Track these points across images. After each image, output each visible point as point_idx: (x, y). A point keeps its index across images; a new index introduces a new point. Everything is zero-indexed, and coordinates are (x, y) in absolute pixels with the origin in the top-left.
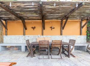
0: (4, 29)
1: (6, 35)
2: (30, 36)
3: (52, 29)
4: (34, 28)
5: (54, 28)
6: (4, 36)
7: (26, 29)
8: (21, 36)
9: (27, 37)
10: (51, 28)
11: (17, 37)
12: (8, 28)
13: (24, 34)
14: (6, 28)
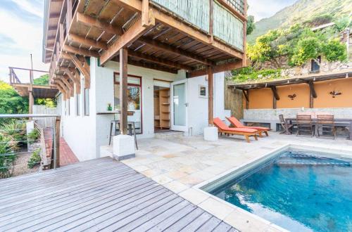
0: (245, 101)
1: (247, 108)
2: (285, 109)
3: (336, 96)
4: (292, 97)
5: (340, 94)
6: (245, 110)
7: (278, 99)
8: (268, 109)
9: (279, 111)
10: (332, 93)
11: (262, 111)
12: (250, 99)
13: (274, 107)
14: (247, 100)
